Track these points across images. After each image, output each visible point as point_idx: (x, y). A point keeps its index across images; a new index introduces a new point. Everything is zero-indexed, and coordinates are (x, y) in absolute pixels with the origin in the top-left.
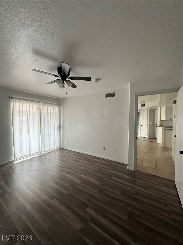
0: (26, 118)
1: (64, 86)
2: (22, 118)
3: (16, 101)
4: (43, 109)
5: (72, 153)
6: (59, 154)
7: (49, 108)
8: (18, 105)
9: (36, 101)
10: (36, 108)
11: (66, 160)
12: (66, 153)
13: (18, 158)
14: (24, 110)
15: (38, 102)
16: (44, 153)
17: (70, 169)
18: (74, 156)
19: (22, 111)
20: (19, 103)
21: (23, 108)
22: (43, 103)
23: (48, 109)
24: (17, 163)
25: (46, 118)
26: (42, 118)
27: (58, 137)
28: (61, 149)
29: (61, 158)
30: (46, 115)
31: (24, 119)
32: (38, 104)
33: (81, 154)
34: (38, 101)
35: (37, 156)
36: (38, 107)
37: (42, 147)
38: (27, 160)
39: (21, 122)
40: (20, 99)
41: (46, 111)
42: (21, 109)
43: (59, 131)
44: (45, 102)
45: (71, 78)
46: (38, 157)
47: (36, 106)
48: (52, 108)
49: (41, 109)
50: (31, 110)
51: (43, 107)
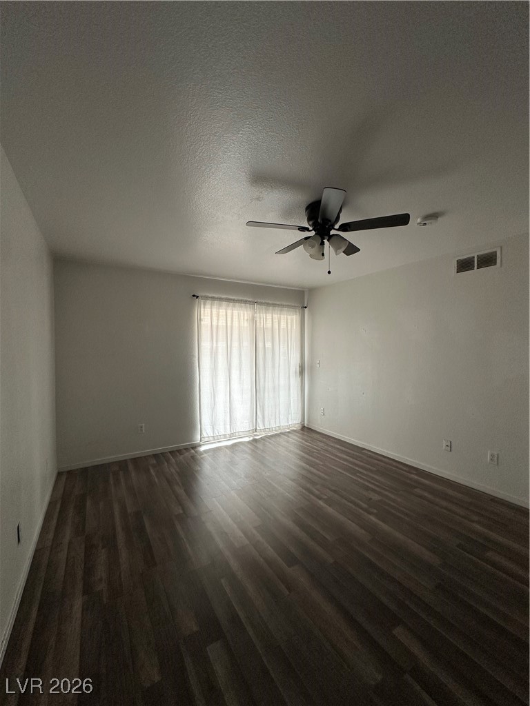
0: (225, 345)
1: (323, 255)
2: (217, 344)
3: (205, 304)
4: (262, 320)
5: (338, 447)
6: (300, 442)
7: (276, 316)
8: (209, 312)
9: (245, 302)
10: (246, 318)
11: (321, 463)
12: (322, 444)
13: (207, 439)
14: (220, 324)
15: (250, 302)
16: (263, 435)
17: (335, 491)
18: (345, 457)
19: (217, 326)
20: (211, 308)
21: (218, 320)
22: (261, 304)
23: (274, 321)
24: (206, 451)
25: (269, 345)
26: (260, 345)
27: (298, 395)
28: (306, 430)
29: (306, 456)
30: (268, 336)
31: (222, 345)
32: (250, 308)
33: (366, 452)
34: (250, 300)
35: (247, 439)
36: (251, 316)
37: (258, 420)
38: (226, 447)
39: (214, 354)
40: (213, 299)
41: (269, 325)
42: (215, 323)
43: (299, 380)
44: (267, 301)
45: (345, 227)
46: (249, 442)
47: (245, 312)
48: (282, 316)
49: (258, 322)
50: (236, 324)
51: (262, 315)
